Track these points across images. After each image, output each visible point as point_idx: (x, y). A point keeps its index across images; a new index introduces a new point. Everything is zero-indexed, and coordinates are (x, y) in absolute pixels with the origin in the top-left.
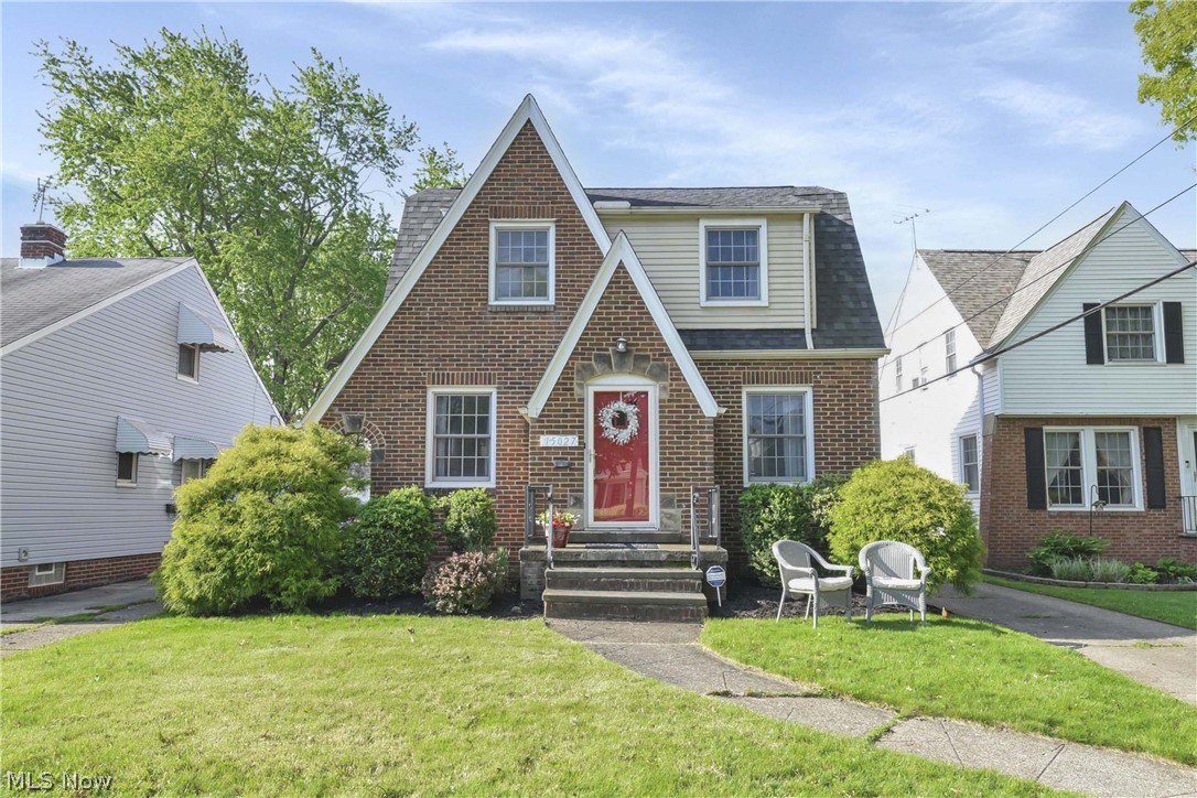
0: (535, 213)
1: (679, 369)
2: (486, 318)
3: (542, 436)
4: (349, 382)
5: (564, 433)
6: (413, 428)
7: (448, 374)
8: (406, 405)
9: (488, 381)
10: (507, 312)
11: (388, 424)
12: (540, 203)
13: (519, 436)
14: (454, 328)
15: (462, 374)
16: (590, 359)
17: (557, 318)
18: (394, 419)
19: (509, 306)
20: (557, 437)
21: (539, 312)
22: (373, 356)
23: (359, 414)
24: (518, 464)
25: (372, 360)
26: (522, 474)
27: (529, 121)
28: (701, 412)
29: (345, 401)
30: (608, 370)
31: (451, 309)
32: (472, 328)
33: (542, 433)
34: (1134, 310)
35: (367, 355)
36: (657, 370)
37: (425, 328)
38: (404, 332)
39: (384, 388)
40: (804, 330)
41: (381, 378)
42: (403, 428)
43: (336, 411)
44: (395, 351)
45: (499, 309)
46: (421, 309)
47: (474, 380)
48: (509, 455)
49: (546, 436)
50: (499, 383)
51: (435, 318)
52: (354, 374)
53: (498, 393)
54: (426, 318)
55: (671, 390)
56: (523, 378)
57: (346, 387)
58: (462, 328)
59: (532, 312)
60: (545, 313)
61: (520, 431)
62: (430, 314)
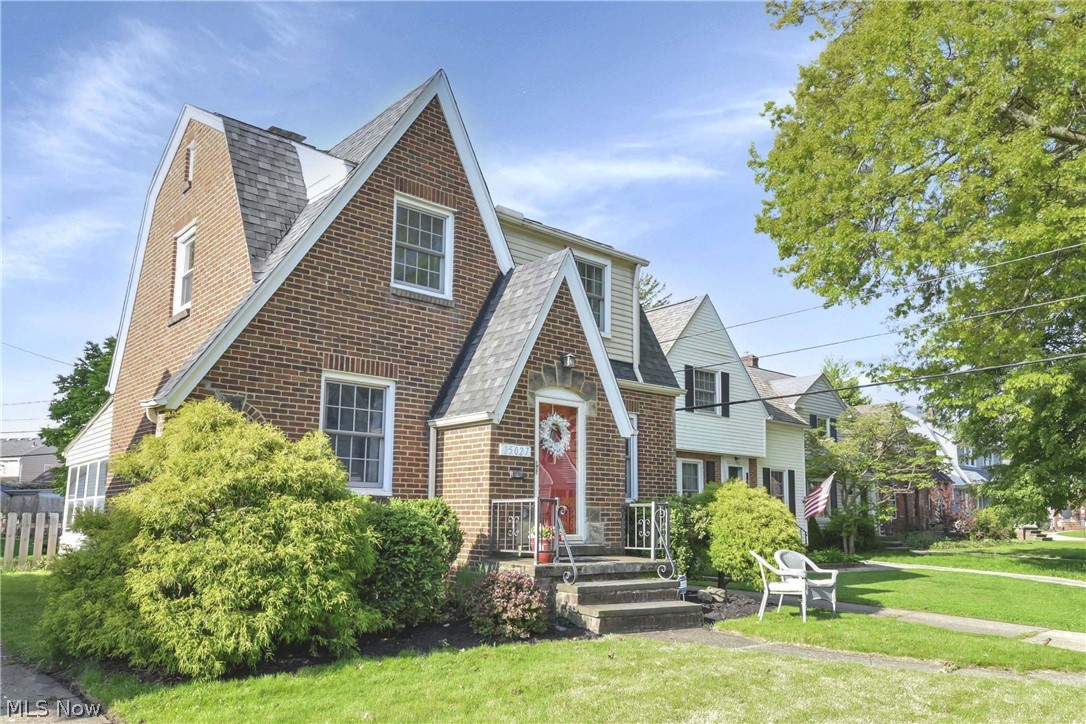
0: (437, 198)
1: (603, 390)
2: (388, 301)
3: (500, 445)
4: (227, 351)
5: (520, 443)
6: (305, 419)
7: (348, 359)
8: (298, 390)
9: (389, 373)
10: (410, 299)
11: (274, 410)
12: (444, 189)
13: (419, 439)
14: (355, 305)
15: (363, 361)
16: (539, 370)
17: (455, 316)
18: (283, 406)
19: (415, 293)
20: (514, 446)
21: (439, 305)
22: (259, 321)
23: (238, 394)
24: (417, 471)
25: (258, 327)
26: (420, 481)
27: (436, 97)
28: (618, 432)
29: (220, 374)
30: (553, 382)
31: (352, 283)
32: (375, 309)
33: (501, 440)
34: (707, 374)
35: (254, 320)
36: (589, 389)
37: (323, 299)
38: (297, 299)
39: (271, 364)
40: (632, 364)
41: (268, 352)
42: (293, 418)
43: (208, 387)
44: (286, 320)
45: (403, 295)
46: (318, 275)
47: (374, 370)
48: (408, 459)
49: (505, 445)
50: (400, 377)
51: (335, 289)
52: (236, 341)
53: (398, 388)
54: (324, 287)
55: (599, 409)
56: (423, 375)
57: (223, 357)
58: (363, 307)
59: (435, 304)
60: (446, 307)
61: (419, 434)
62: (330, 283)
